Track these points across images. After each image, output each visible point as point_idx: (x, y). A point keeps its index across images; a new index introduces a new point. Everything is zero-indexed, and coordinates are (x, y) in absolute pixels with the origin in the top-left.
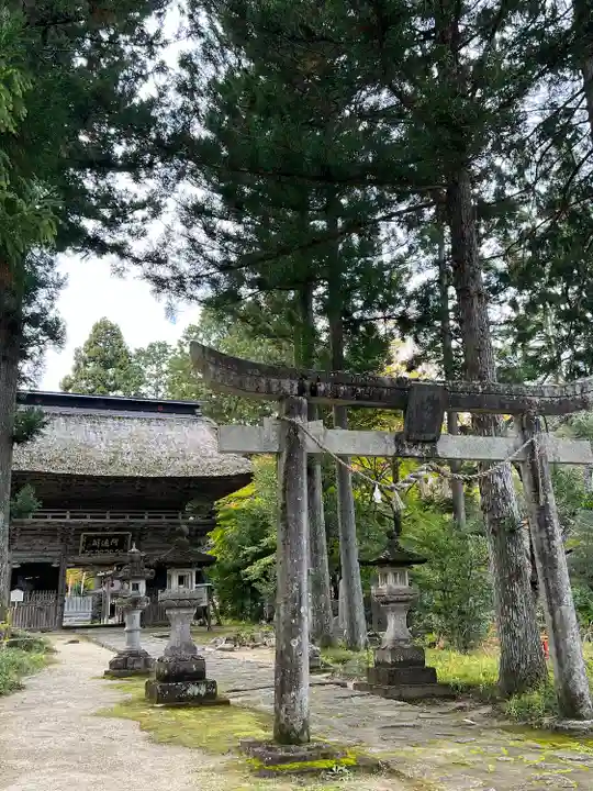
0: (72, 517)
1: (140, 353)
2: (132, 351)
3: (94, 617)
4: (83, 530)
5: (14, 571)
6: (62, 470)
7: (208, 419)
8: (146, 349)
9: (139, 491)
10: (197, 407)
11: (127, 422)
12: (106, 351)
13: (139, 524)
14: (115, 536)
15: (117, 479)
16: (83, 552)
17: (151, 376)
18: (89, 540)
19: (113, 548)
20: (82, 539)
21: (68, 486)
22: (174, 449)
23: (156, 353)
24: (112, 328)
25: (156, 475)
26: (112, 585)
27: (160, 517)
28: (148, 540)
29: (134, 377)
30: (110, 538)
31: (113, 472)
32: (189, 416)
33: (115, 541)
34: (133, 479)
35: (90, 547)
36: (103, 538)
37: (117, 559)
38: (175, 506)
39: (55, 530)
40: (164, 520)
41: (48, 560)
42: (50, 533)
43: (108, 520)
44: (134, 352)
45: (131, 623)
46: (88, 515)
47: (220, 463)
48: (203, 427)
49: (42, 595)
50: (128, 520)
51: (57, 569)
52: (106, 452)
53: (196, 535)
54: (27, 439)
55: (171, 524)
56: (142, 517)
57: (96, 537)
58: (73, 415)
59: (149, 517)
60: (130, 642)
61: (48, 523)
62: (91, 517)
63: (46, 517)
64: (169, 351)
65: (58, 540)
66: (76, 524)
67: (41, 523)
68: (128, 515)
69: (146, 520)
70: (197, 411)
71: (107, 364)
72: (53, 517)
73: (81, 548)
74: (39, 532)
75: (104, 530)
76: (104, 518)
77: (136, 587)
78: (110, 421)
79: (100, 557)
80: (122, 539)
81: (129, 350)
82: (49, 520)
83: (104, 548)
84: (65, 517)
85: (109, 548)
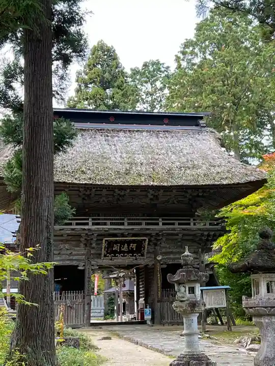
0: (93, 224)
1: (135, 72)
2: (128, 71)
3: (106, 314)
4: (105, 236)
6: (83, 180)
7: (211, 129)
8: (140, 68)
9: (151, 199)
10: (201, 118)
11: (137, 135)
12: (104, 72)
13: (153, 230)
14: (134, 242)
15: (133, 188)
16: (105, 256)
17: (147, 94)
18: (110, 244)
19: (131, 252)
20: (104, 245)
21: (89, 196)
22: (184, 159)
23: (151, 71)
24: (108, 50)
25: (170, 184)
26: (124, 286)
27: (173, 224)
28: (163, 245)
29: (131, 94)
30: (129, 242)
31: (130, 181)
32: (194, 128)
33: (133, 246)
34: (146, 188)
35: (111, 251)
36: (122, 243)
37: (135, 262)
38: (187, 213)
39: (80, 236)
40: (176, 226)
41: (75, 263)
42: (75, 238)
43: (126, 227)
44: (129, 72)
45: (190, 326)
46: (109, 222)
47: (228, 172)
48: (207, 137)
49: (70, 295)
50: (144, 226)
51: (83, 271)
52: (121, 163)
53: (207, 240)
54: (59, 150)
55: (184, 229)
56: (158, 224)
57: (116, 242)
58: (88, 130)
59: (163, 224)
60: (190, 344)
61: (73, 229)
63: (71, 224)
64: (163, 69)
65: (82, 245)
66: (98, 230)
67: (67, 229)
68: (144, 222)
69: (161, 226)
70: (201, 122)
71: (105, 85)
72: (77, 224)
73: (103, 252)
74: (65, 237)
75: (123, 235)
76: (123, 224)
77: (192, 290)
78: (121, 134)
79: (120, 260)
80: (140, 244)
81: (125, 71)
83: (124, 252)
84: (87, 224)
85: (128, 252)
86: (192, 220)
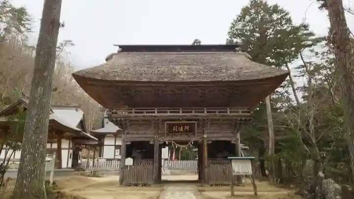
0: (158, 112)
4: (166, 120)
5: (127, 146)
9: (201, 96)
13: (201, 116)
14: (187, 125)
16: (167, 135)
18: (170, 127)
19: (186, 132)
20: (166, 126)
27: (215, 112)
28: (209, 127)
30: (184, 125)
33: (187, 128)
35: (171, 131)
36: (179, 125)
39: (150, 121)
40: (217, 114)
41: (147, 139)
42: (147, 123)
43: (181, 114)
46: (169, 111)
50: (193, 114)
51: (153, 145)
55: (223, 116)
56: (203, 112)
57: (174, 125)
61: (144, 116)
62: (171, 112)
63: (143, 113)
65: (152, 127)
66: (162, 117)
67: (140, 117)
68: (194, 111)
69: (206, 114)
72: (147, 113)
73: (166, 131)
74: (140, 122)
75: (179, 120)
76: (179, 112)
79: (178, 137)
80: (191, 126)
82: (145, 114)
83: (181, 132)
84: (154, 112)
85: (184, 132)
86: (228, 109)
